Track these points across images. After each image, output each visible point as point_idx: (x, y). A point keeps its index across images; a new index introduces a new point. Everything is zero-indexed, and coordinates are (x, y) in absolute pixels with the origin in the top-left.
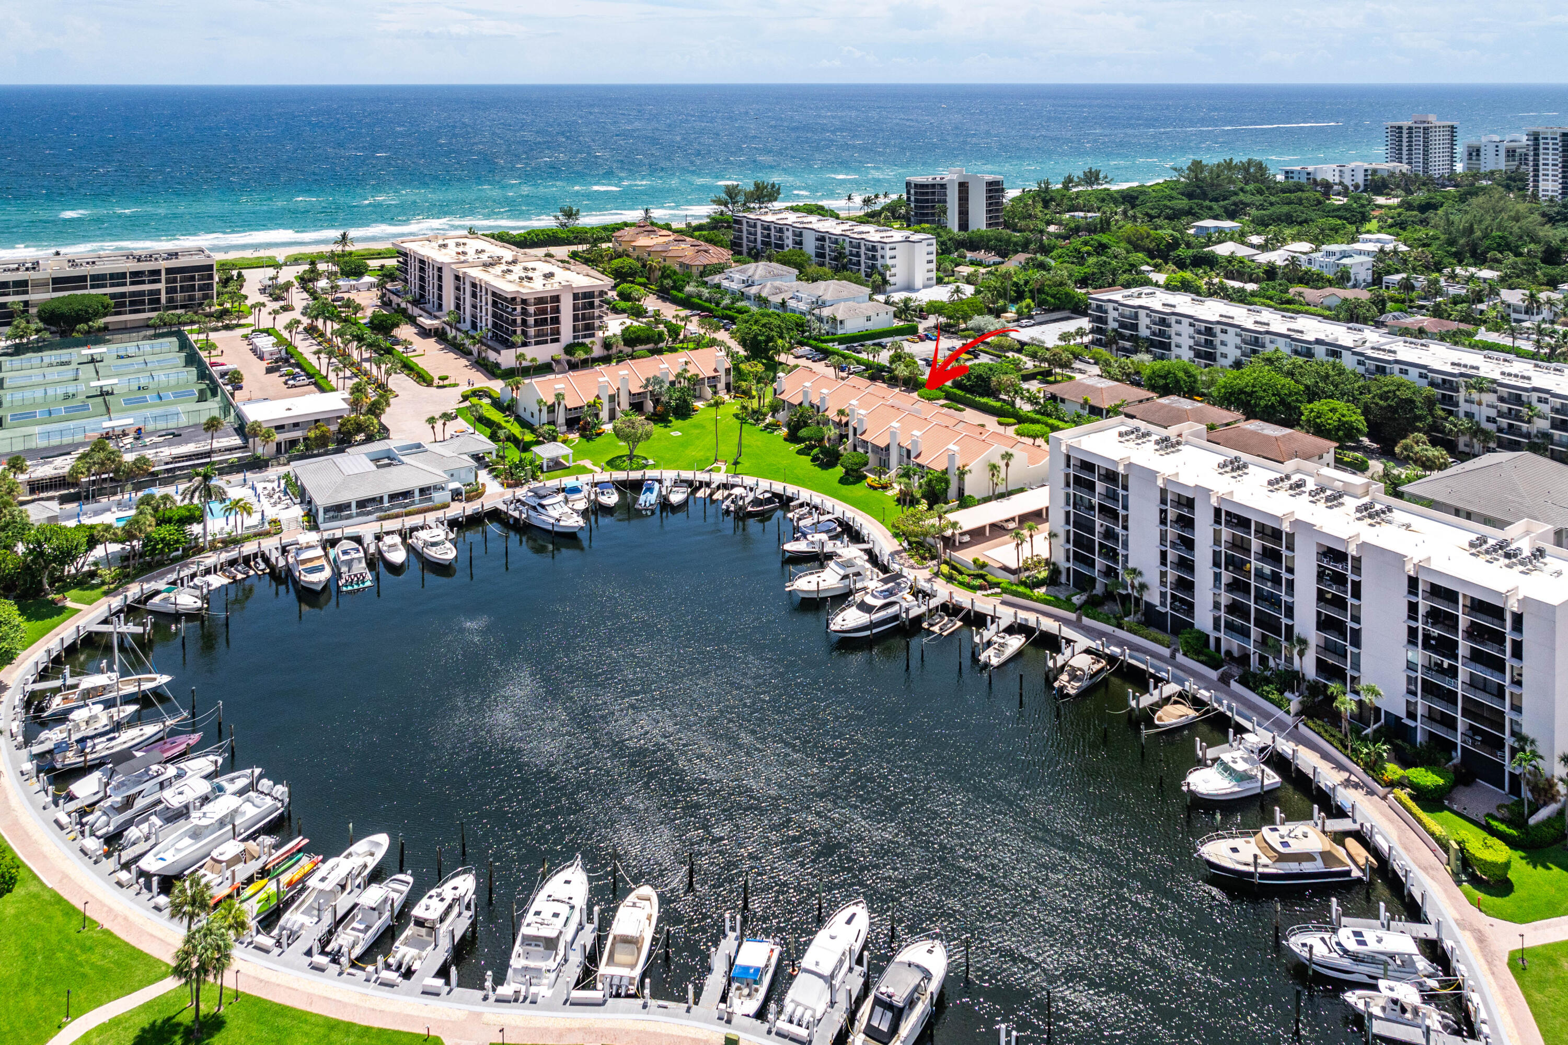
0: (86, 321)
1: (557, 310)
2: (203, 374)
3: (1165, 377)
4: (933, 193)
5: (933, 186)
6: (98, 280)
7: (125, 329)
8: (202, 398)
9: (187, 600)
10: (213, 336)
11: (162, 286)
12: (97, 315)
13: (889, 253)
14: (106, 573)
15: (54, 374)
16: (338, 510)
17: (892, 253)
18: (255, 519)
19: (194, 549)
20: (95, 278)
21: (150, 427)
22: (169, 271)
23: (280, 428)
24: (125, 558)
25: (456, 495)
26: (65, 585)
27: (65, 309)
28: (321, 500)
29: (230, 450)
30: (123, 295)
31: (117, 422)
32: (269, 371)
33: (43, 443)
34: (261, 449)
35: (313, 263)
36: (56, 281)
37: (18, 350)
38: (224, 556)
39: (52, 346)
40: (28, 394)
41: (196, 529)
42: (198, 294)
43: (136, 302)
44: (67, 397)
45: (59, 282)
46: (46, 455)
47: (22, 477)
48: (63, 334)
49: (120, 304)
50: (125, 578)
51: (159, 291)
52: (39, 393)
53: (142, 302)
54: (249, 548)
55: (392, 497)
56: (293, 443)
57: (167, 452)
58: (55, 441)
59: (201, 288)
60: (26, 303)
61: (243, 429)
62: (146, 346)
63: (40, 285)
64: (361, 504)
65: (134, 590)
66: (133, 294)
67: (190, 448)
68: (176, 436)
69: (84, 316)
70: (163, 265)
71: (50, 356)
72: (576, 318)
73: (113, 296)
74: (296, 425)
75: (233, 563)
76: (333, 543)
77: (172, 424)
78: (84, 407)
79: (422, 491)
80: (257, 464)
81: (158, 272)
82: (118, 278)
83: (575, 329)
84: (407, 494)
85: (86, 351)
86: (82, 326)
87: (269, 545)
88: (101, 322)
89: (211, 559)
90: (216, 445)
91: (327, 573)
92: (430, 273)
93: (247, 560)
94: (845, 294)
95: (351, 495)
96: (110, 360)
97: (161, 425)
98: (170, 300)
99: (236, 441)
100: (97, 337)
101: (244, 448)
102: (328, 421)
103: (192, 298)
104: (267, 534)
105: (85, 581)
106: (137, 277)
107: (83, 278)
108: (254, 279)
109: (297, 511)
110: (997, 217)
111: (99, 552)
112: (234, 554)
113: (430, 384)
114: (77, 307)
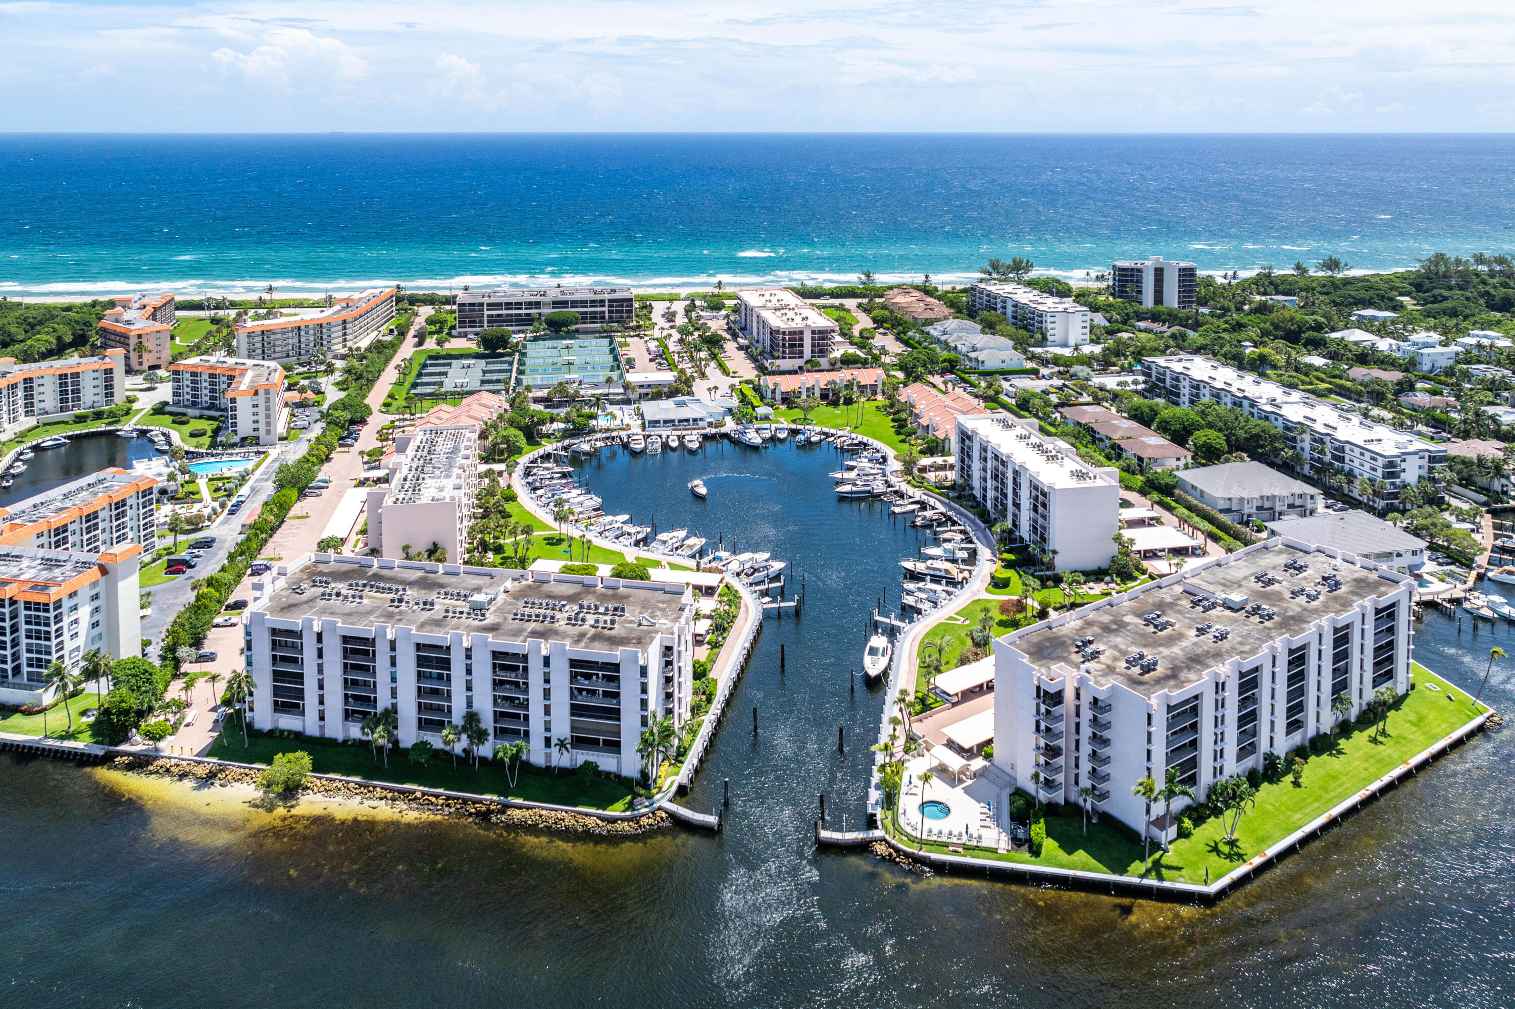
0: (567, 326)
1: (802, 339)
2: (616, 359)
3: (1136, 410)
4: (1132, 275)
5: (1132, 269)
6: (574, 304)
7: (587, 332)
8: (612, 370)
9: (586, 447)
10: (628, 339)
11: (606, 309)
12: (572, 323)
13: (1049, 320)
14: (558, 434)
15: (549, 353)
16: (655, 423)
17: (1053, 319)
18: (618, 422)
19: (593, 431)
20: (573, 302)
21: (586, 380)
22: (610, 301)
23: (641, 386)
24: (565, 430)
25: (710, 424)
26: (543, 436)
27: (557, 319)
28: (648, 417)
29: (618, 394)
30: (586, 313)
31: (573, 376)
32: (651, 360)
33: (539, 383)
34: (634, 396)
35: (693, 300)
36: (554, 303)
37: (535, 339)
38: (604, 435)
39: (551, 339)
40: (536, 361)
41: (594, 422)
42: (624, 315)
43: (593, 318)
44: (553, 364)
45: (556, 304)
46: (541, 387)
47: (530, 395)
48: (557, 332)
49: (584, 318)
50: (564, 437)
51: (604, 312)
52: (541, 361)
53: (596, 318)
54: (615, 434)
55: (680, 421)
56: (647, 394)
57: (591, 392)
58: (545, 383)
59: (627, 311)
60: (540, 314)
61: (627, 386)
62: (594, 342)
63: (546, 304)
64: (665, 422)
65: (567, 442)
66: (592, 313)
67: (601, 391)
68: (596, 385)
69: (566, 323)
70: (606, 297)
71: (549, 343)
72: (813, 345)
73: (581, 313)
74: (649, 386)
75: (607, 438)
76: (649, 436)
77: (595, 380)
78: (560, 369)
79: (695, 420)
80: (628, 402)
81: (602, 301)
82: (584, 303)
83: (813, 351)
84: (687, 420)
85: (564, 342)
86: (564, 329)
87: (623, 434)
88: (573, 327)
89: (598, 436)
90: (611, 391)
91: (643, 445)
92: (749, 311)
93: (613, 438)
94: (992, 344)
95: (661, 417)
96: (576, 347)
97: (591, 380)
98: (610, 317)
99: (622, 390)
100: (572, 335)
101: (624, 394)
102: (664, 386)
103: (621, 317)
104: (623, 429)
105: (548, 436)
106: (593, 303)
107: (567, 302)
108: (659, 308)
109: (639, 422)
110: (1192, 297)
111: (555, 426)
112: (608, 435)
113: (728, 375)
114: (562, 318)
